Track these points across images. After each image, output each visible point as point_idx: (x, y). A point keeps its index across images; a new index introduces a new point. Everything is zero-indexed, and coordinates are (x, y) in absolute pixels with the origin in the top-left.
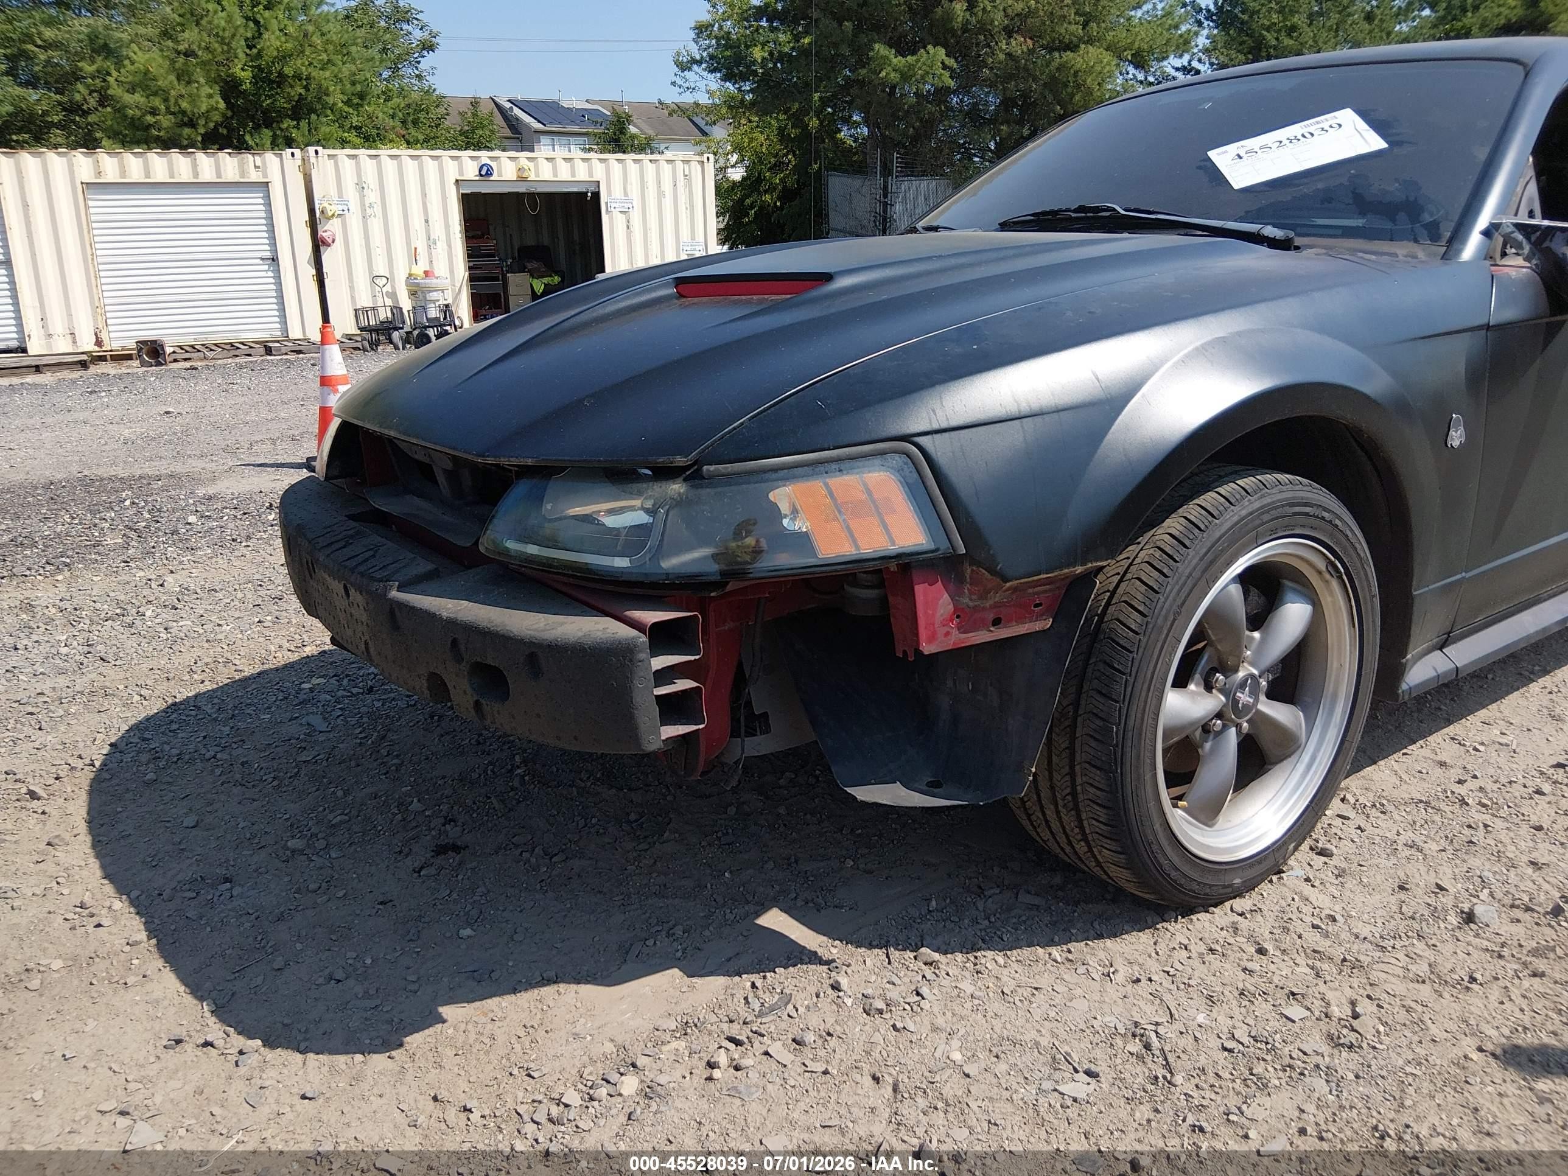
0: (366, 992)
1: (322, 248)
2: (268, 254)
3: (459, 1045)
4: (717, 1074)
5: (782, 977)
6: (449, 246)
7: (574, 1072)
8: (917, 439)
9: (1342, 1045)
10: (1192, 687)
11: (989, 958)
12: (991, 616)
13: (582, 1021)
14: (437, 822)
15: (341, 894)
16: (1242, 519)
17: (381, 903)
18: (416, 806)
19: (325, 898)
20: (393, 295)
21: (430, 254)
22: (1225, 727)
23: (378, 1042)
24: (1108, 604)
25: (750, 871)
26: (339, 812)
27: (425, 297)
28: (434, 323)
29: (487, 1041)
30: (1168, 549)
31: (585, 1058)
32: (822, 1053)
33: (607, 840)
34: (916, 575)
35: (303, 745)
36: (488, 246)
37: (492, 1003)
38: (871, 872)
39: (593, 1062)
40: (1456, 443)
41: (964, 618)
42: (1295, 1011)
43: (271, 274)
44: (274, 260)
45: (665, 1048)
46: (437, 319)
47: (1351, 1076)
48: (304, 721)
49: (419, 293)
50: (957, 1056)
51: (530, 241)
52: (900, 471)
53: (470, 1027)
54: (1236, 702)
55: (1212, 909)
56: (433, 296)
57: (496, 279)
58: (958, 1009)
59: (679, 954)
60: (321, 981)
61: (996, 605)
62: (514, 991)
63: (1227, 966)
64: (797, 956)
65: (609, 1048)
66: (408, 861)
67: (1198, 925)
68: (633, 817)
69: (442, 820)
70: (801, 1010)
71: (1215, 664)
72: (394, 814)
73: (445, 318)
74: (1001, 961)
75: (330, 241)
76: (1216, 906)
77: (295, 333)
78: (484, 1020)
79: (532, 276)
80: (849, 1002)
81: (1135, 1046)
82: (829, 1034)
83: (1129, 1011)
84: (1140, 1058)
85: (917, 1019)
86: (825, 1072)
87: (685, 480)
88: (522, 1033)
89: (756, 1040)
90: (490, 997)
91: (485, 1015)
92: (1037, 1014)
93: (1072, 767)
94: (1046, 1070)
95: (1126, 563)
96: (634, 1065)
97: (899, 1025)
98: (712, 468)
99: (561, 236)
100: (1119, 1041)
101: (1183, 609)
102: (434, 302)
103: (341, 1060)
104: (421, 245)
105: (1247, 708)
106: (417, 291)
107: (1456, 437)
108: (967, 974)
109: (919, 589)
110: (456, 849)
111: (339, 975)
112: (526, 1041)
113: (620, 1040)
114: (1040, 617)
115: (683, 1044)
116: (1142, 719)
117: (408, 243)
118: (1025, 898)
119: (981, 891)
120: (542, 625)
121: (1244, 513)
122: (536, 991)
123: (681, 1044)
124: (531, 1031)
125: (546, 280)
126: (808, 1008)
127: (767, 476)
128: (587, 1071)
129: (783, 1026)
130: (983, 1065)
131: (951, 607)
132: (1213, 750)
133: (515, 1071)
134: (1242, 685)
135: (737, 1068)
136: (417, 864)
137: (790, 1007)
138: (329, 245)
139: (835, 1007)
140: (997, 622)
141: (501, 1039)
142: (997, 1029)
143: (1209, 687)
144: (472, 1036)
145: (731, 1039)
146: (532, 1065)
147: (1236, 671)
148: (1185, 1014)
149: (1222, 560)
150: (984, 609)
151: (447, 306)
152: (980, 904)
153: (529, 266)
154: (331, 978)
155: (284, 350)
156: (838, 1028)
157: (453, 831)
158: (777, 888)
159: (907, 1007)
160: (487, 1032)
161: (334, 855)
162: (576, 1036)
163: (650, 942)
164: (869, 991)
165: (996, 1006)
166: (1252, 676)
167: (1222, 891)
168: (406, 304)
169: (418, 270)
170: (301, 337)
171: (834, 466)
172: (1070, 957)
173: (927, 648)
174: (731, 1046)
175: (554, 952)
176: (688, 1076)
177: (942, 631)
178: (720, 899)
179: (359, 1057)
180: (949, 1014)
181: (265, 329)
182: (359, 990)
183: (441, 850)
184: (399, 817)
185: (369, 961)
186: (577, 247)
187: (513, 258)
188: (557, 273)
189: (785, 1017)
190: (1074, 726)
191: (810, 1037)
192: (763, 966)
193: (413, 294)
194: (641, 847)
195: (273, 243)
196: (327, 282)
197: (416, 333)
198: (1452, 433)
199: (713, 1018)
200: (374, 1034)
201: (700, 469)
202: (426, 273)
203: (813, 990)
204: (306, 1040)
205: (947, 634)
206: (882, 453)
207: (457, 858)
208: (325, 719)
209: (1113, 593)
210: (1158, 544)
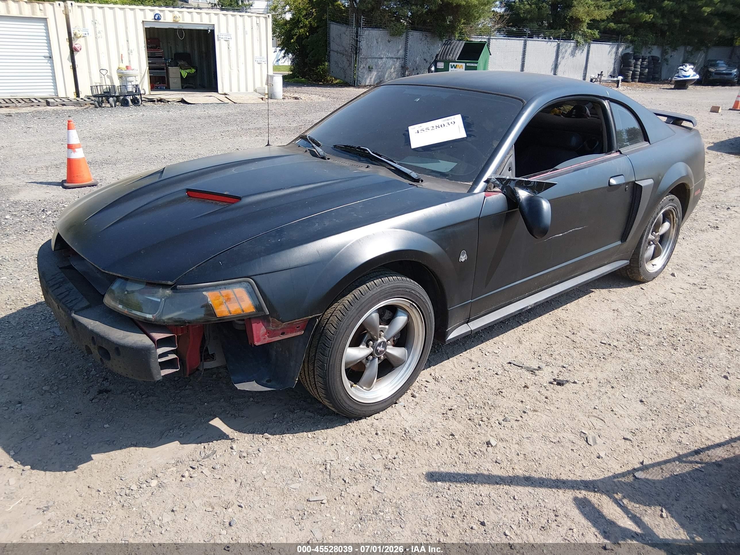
0: (69, 448)
1: (75, 53)
2: (47, 55)
3: (99, 468)
4: (184, 479)
5: (215, 445)
6: (139, 54)
7: (137, 478)
8: (252, 277)
9: (386, 468)
10: (361, 346)
11: (288, 437)
12: (281, 332)
13: (142, 460)
14: (100, 380)
15: (62, 409)
16: (373, 295)
17: (77, 413)
18: (93, 372)
19: (56, 411)
20: (111, 78)
21: (129, 57)
22: (374, 358)
23: (71, 467)
24: (326, 324)
25: (215, 403)
26: (63, 374)
27: (126, 79)
28: (130, 94)
29: (109, 467)
30: (346, 306)
31: (141, 474)
32: (220, 472)
33: (164, 388)
34: (252, 321)
35: (51, 342)
36: (159, 52)
37: (112, 453)
38: (258, 403)
39: (144, 475)
40: (463, 260)
41: (270, 333)
42: (377, 456)
43: (49, 64)
44: (51, 57)
45: (169, 470)
46: (132, 92)
47: (385, 479)
48: (52, 330)
49: (123, 77)
50: (264, 472)
51: (180, 50)
52: (246, 288)
53: (103, 462)
54: (377, 350)
55: (367, 418)
56: (130, 79)
57: (163, 69)
58: (271, 456)
59: (181, 435)
60: (53, 443)
61: (282, 329)
62: (121, 449)
63: (363, 439)
64: (223, 436)
65: (150, 470)
66: (88, 396)
67: (360, 424)
68: (176, 379)
69: (102, 379)
70: (218, 456)
71: (370, 338)
72: (84, 376)
73: (136, 91)
74: (291, 438)
75: (79, 49)
76: (369, 416)
77: (61, 94)
78: (109, 459)
79: (181, 68)
80: (235, 453)
81: (322, 468)
82: (225, 465)
83: (325, 456)
84: (322, 472)
85: (256, 459)
86: (220, 479)
87: (171, 289)
88: (121, 464)
89: (200, 467)
90: (112, 451)
91: (109, 457)
92: (296, 457)
93: (314, 376)
94: (291, 477)
95: (333, 309)
96: (157, 476)
97: (249, 462)
98: (180, 286)
99: (196, 47)
100: (318, 466)
101: (350, 326)
102: (131, 82)
103: (58, 474)
104: (124, 52)
105: (381, 352)
106: (122, 77)
107: (463, 258)
108: (278, 443)
109: (254, 325)
110: (107, 391)
111: (60, 441)
112: (122, 467)
113: (154, 467)
114: (300, 330)
115: (175, 469)
116: (335, 362)
117: (118, 52)
118: (307, 413)
119: (293, 412)
120: (122, 336)
121: (374, 293)
122: (128, 449)
123: (174, 469)
124: (124, 463)
125: (188, 71)
126: (220, 456)
127: (199, 290)
128: (141, 478)
129: (210, 462)
130: (272, 475)
131: (265, 330)
132: (370, 365)
133: (117, 478)
134: (379, 345)
135: (191, 477)
136: (92, 397)
137: (215, 455)
138: (78, 51)
139: (230, 455)
140: (283, 334)
141: (113, 466)
142: (281, 463)
143: (368, 346)
144: (104, 465)
145: (191, 467)
146: (123, 476)
147: (377, 340)
148: (343, 457)
149: (364, 309)
150: (278, 330)
151: (137, 86)
152: (291, 416)
153: (180, 63)
154: (56, 442)
155: (56, 104)
156: (229, 463)
157: (106, 384)
158: (223, 409)
159: (254, 455)
160: (109, 464)
161: (60, 393)
162: (139, 466)
163: (171, 431)
164: (242, 450)
165: (284, 455)
166: (384, 342)
167: (370, 412)
168: (117, 83)
169: (123, 66)
170: (65, 96)
171: (223, 287)
172: (314, 436)
173: (257, 344)
174: (191, 469)
175: (137, 434)
176: (174, 480)
177: (262, 338)
178: (201, 414)
179: (64, 472)
180: (267, 457)
181: (47, 92)
182: (66, 447)
183: (100, 392)
184: (86, 377)
185: (70, 436)
186: (204, 55)
187: (172, 59)
188: (194, 67)
189: (212, 459)
190: (314, 363)
191: (218, 467)
192: (209, 440)
193: (120, 77)
194: (177, 392)
195: (50, 49)
196: (77, 69)
197: (122, 98)
198: (461, 257)
199: (188, 459)
200: (70, 464)
201: (176, 287)
202: (127, 67)
203: (224, 449)
204: (46, 466)
205: (264, 339)
206: (240, 282)
207: (107, 395)
208: (60, 330)
209: (328, 319)
210: (344, 304)
